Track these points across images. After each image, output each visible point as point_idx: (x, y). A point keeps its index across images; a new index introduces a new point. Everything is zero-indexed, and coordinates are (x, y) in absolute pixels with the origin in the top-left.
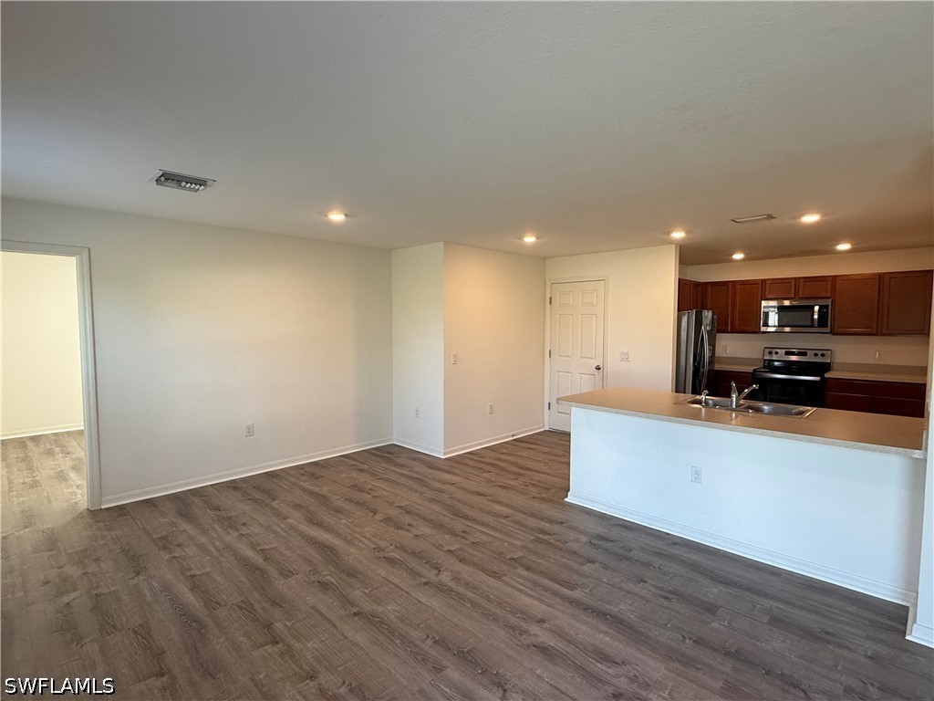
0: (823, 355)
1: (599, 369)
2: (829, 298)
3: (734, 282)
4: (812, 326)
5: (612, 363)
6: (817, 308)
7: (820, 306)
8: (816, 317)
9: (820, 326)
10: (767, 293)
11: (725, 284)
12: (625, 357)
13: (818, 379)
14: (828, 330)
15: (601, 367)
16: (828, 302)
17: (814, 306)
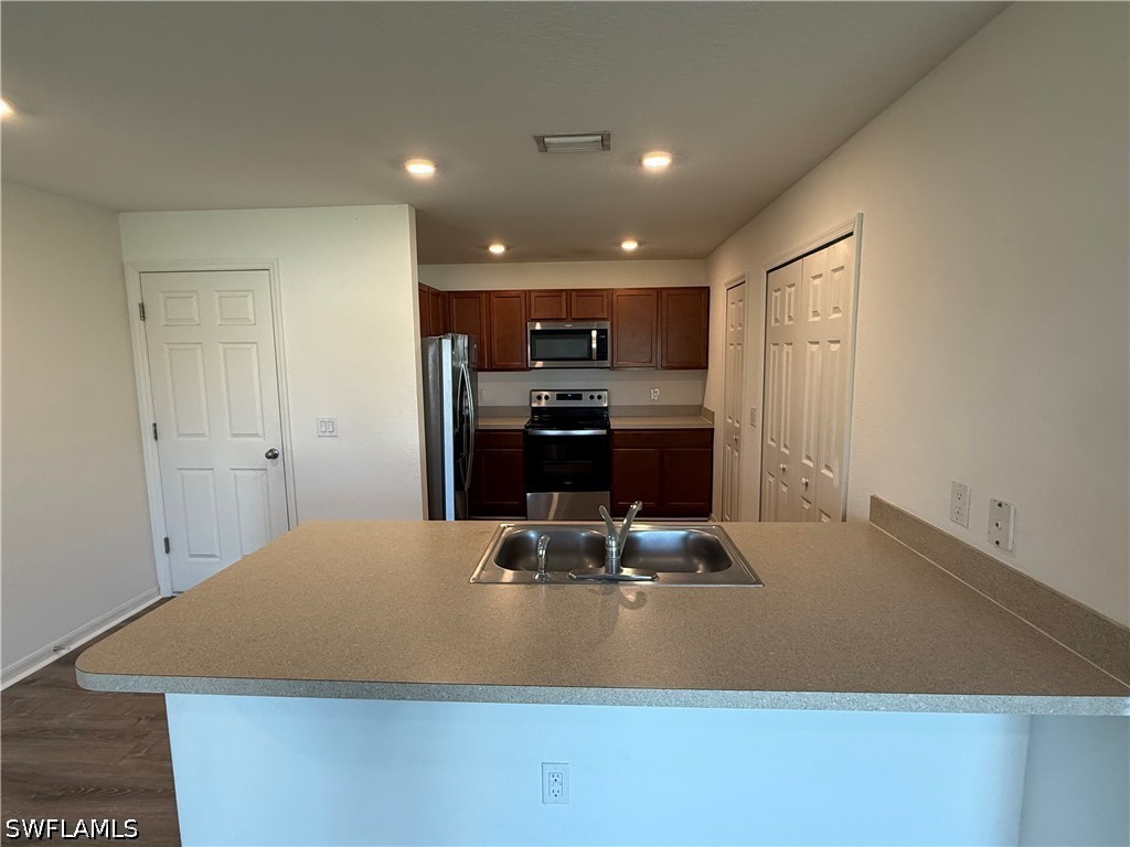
0: (600, 397)
1: (275, 456)
2: (605, 319)
3: (489, 293)
4: (590, 359)
5: (302, 442)
6: (594, 333)
7: (598, 330)
8: (594, 346)
9: (600, 358)
10: (533, 311)
11: (478, 294)
12: (328, 429)
13: (604, 432)
14: (607, 363)
15: (278, 450)
16: (607, 325)
17: (590, 332)
